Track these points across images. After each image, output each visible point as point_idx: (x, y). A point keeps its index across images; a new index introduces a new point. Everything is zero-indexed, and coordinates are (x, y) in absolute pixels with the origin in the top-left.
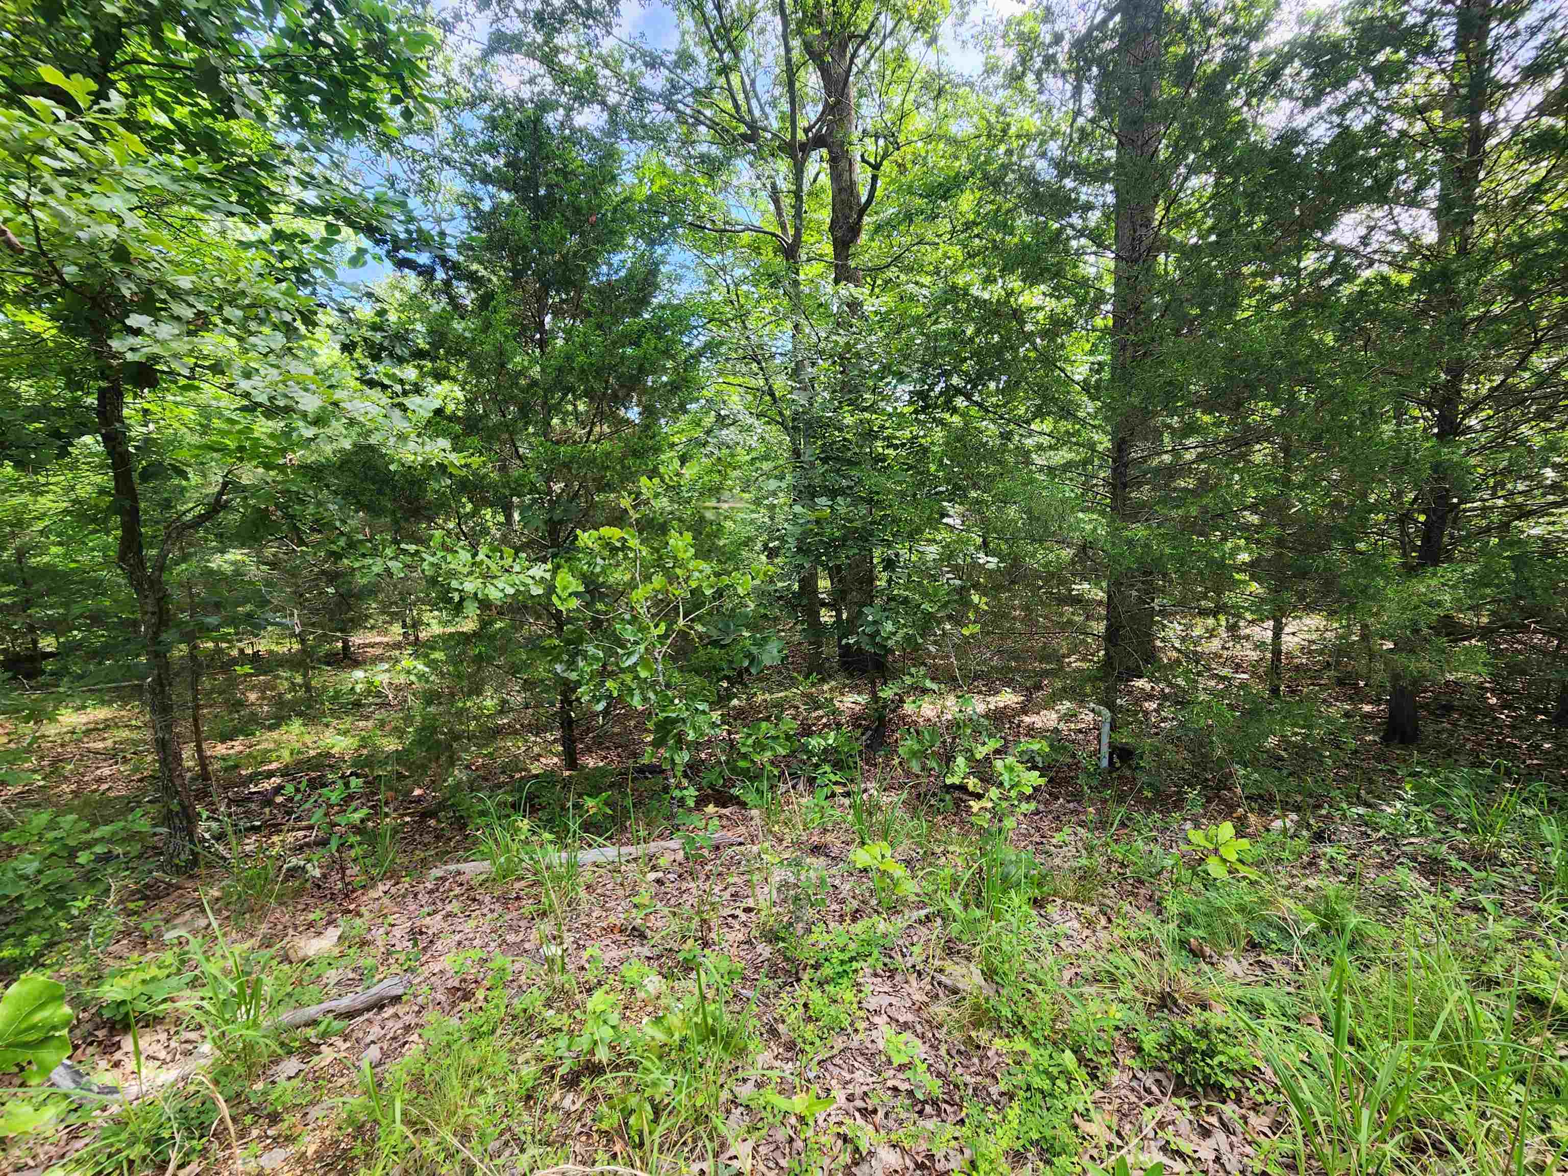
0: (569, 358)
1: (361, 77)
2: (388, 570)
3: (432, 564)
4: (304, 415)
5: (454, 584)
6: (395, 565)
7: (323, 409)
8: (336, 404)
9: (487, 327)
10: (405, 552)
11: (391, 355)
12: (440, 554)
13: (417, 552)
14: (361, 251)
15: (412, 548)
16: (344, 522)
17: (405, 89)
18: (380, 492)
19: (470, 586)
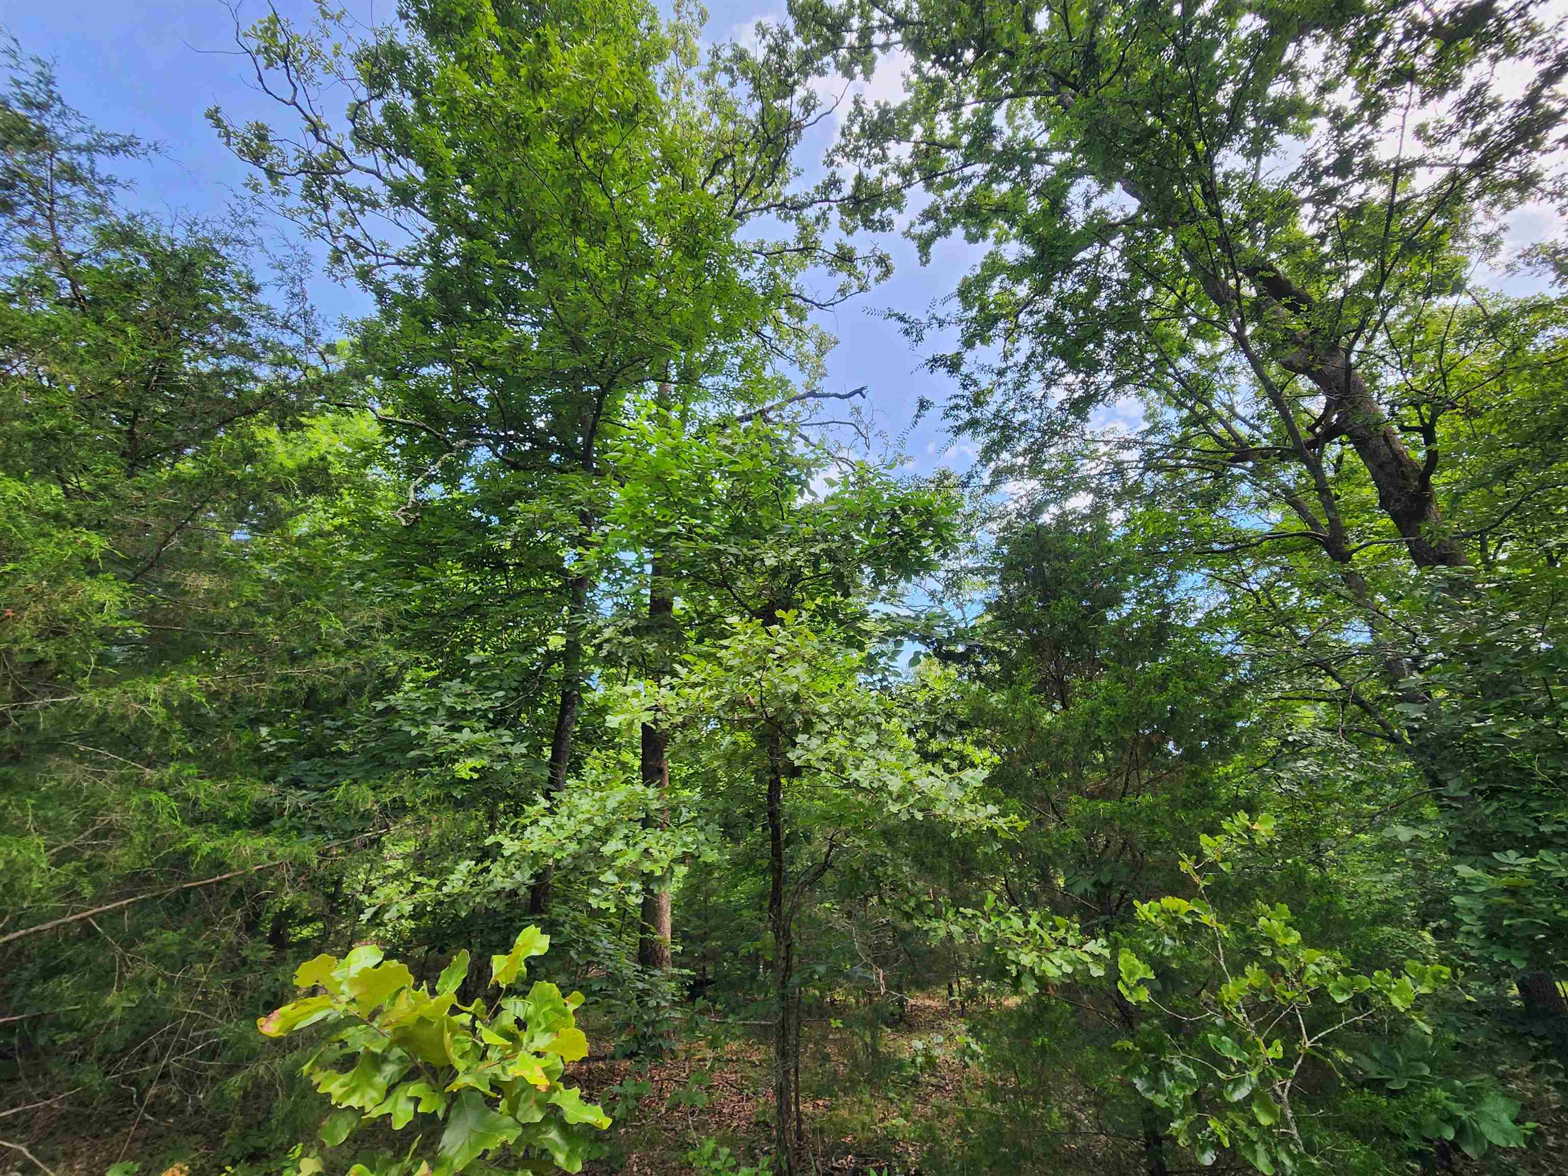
0: (1094, 712)
1: (915, 543)
2: (950, 936)
3: (988, 931)
4: (890, 794)
5: (1011, 955)
6: (956, 930)
7: (903, 788)
8: (910, 782)
9: (1016, 698)
10: (964, 917)
11: (944, 732)
12: (994, 920)
13: (974, 916)
14: (917, 654)
15: (969, 912)
16: (913, 883)
17: (943, 540)
18: (940, 855)
19: (1027, 959)
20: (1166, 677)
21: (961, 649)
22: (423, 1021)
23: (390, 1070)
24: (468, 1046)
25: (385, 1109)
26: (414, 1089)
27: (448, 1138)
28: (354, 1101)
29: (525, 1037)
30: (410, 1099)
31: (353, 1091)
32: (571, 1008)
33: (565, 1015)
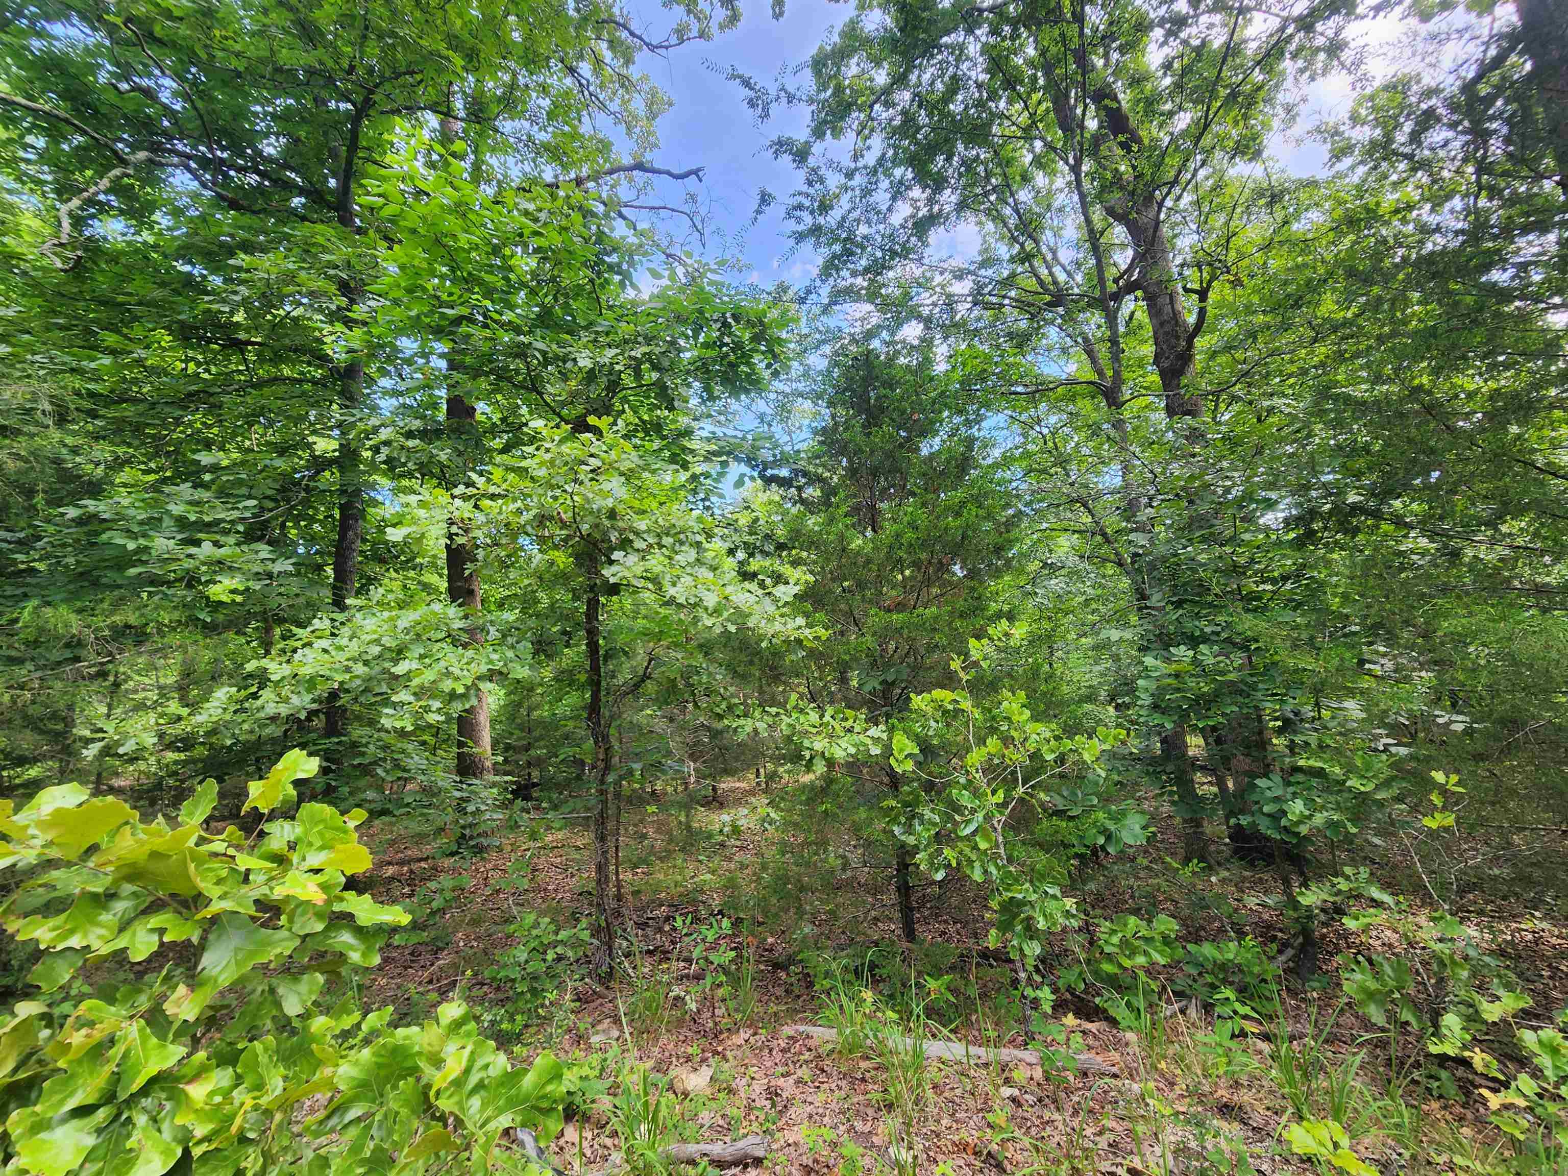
0: (898, 536)
1: (746, 358)
2: (756, 731)
3: (790, 725)
4: (706, 609)
5: (806, 743)
6: (761, 726)
7: (719, 603)
8: (726, 598)
9: (831, 521)
10: (769, 714)
11: (762, 552)
12: (794, 715)
13: (778, 714)
14: (742, 476)
15: (773, 710)
16: (726, 689)
17: (775, 356)
18: (751, 663)
19: (819, 745)
20: (963, 504)
21: (784, 473)
22: (155, 855)
23: (120, 906)
24: (224, 873)
25: (120, 943)
26: (155, 921)
27: (207, 960)
28: (76, 942)
29: (295, 858)
30: (153, 930)
31: (72, 932)
32: (352, 824)
33: (345, 832)
